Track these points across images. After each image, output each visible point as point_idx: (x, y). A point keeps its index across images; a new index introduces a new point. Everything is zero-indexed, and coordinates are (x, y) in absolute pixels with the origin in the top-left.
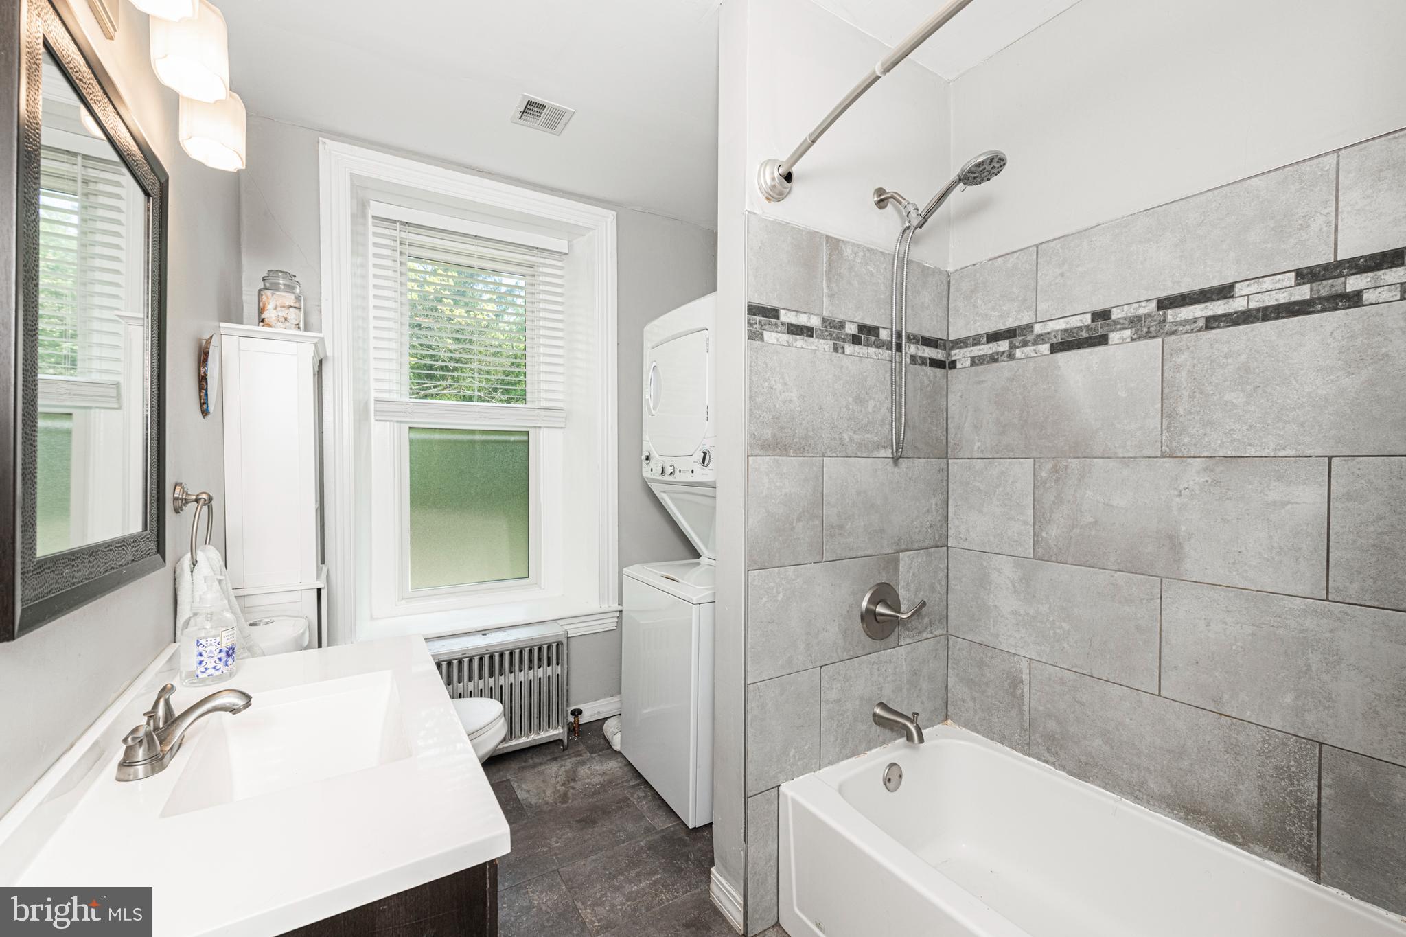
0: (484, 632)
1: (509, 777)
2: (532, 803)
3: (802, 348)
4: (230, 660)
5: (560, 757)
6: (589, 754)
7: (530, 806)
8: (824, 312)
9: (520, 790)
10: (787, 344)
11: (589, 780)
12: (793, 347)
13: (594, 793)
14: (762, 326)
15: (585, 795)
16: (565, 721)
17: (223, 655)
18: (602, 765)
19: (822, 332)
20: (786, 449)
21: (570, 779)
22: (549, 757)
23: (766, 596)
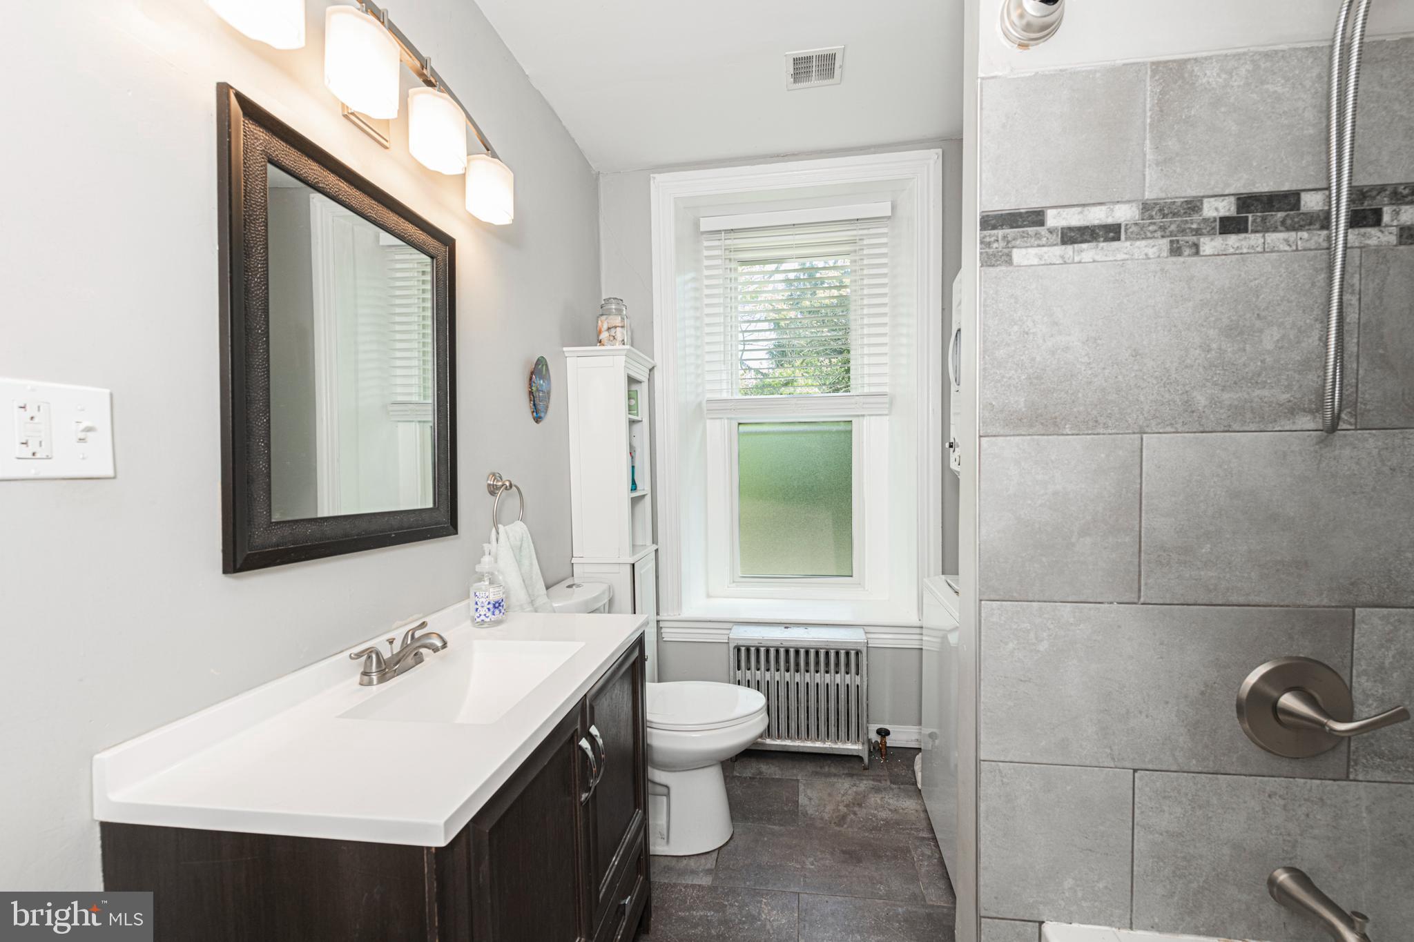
0: (787, 625)
1: (799, 778)
2: (809, 812)
3: (1094, 261)
4: (497, 612)
5: (857, 775)
6: (888, 783)
7: (805, 814)
8: (1147, 193)
9: (803, 794)
10: (1061, 261)
11: (876, 812)
12: (1073, 263)
13: (875, 828)
14: (1008, 242)
15: (864, 826)
16: (865, 737)
17: (491, 606)
18: (897, 801)
19: (1142, 227)
20: (1055, 424)
21: (856, 803)
22: (846, 771)
23: (1016, 642)
